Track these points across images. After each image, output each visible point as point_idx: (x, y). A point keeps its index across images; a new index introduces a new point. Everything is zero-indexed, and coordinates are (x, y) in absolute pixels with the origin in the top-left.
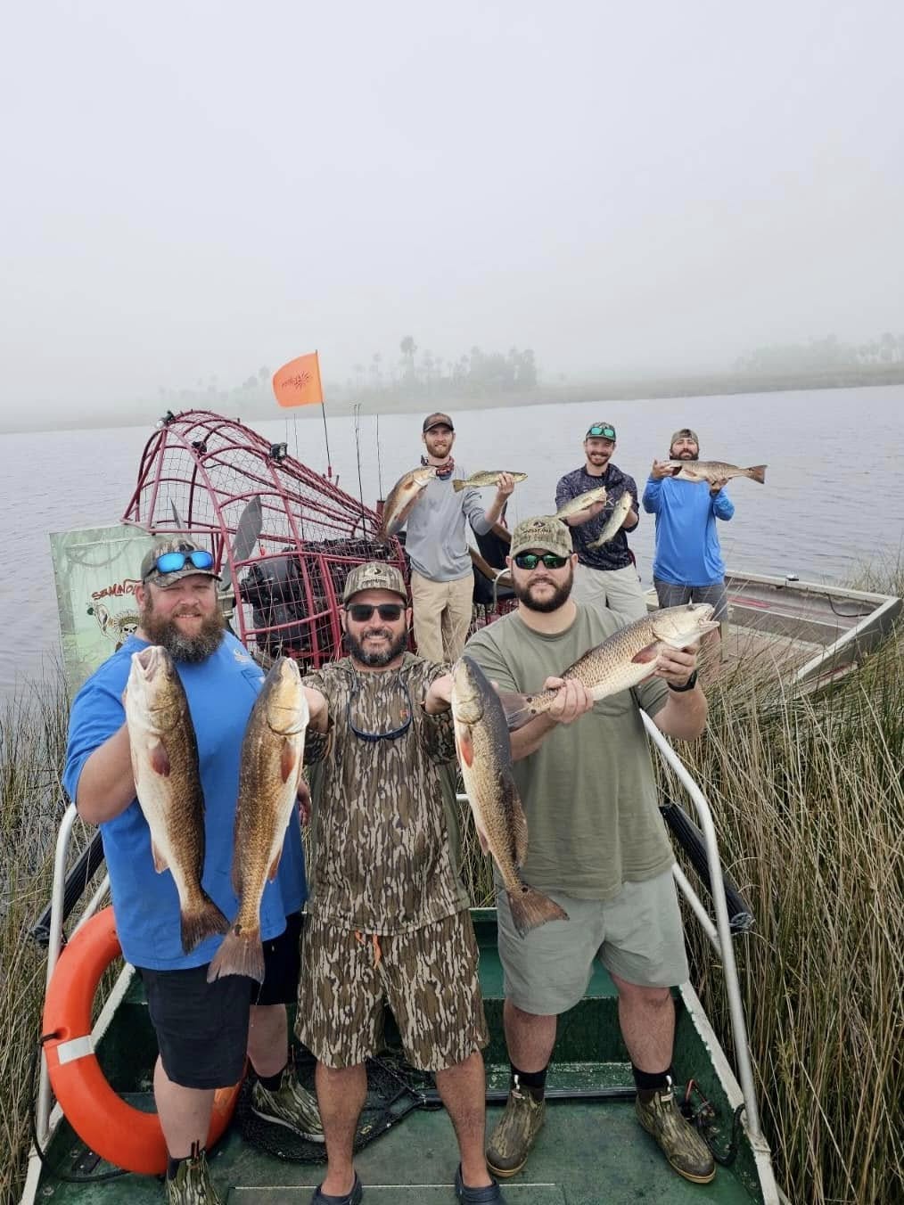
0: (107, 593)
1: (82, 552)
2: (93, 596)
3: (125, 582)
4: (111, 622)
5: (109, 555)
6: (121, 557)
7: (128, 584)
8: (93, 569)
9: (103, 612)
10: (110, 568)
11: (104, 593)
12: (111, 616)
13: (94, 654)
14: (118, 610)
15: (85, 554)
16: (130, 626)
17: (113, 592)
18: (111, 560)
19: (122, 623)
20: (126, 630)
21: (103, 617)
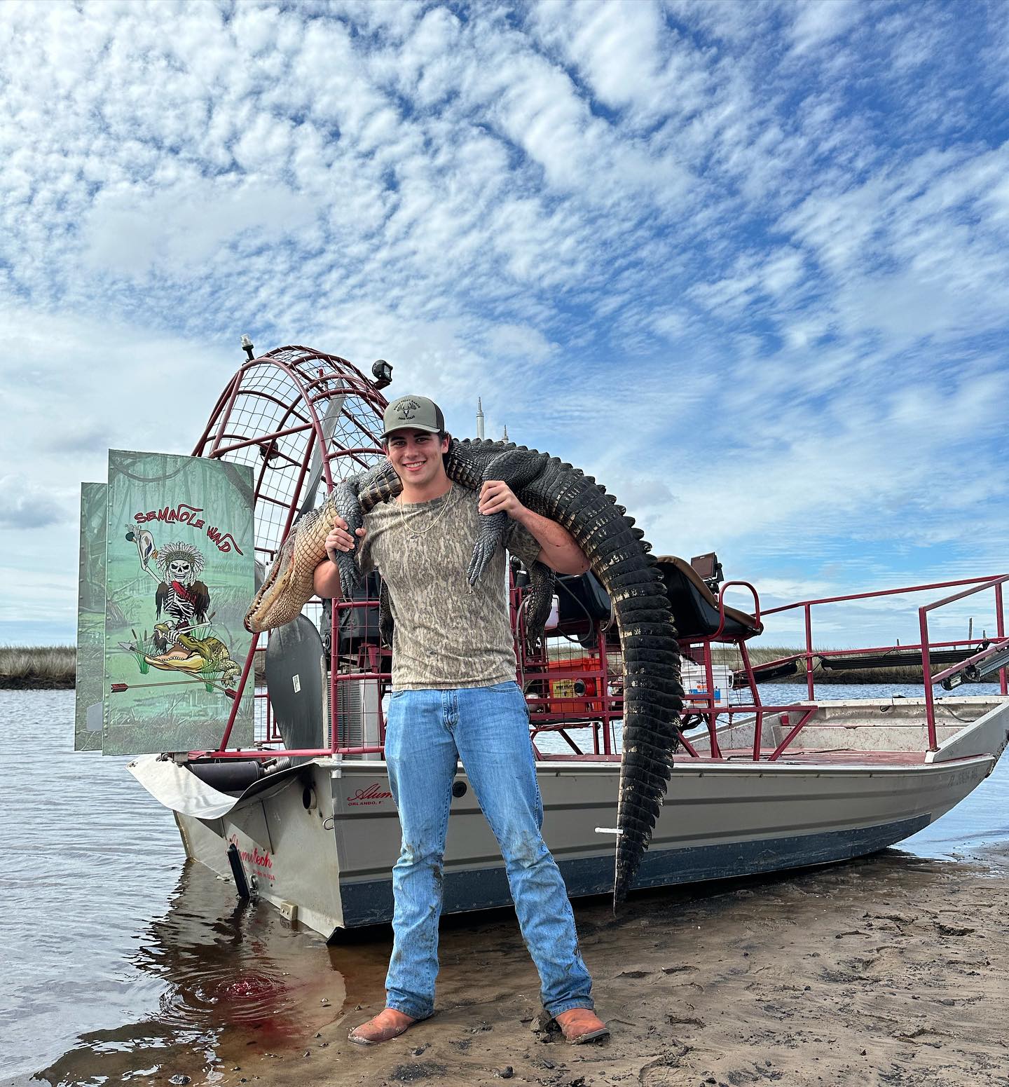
0: (155, 517)
1: (129, 461)
2: (136, 518)
3: (180, 507)
4: (156, 553)
5: (165, 471)
6: (180, 476)
7: (183, 510)
8: (141, 483)
9: (147, 539)
10: (164, 486)
11: (150, 516)
12: (158, 547)
13: (128, 593)
14: (167, 540)
15: (133, 464)
16: (180, 563)
17: (162, 516)
18: (165, 477)
19: (170, 557)
20: (174, 567)
21: (145, 547)
